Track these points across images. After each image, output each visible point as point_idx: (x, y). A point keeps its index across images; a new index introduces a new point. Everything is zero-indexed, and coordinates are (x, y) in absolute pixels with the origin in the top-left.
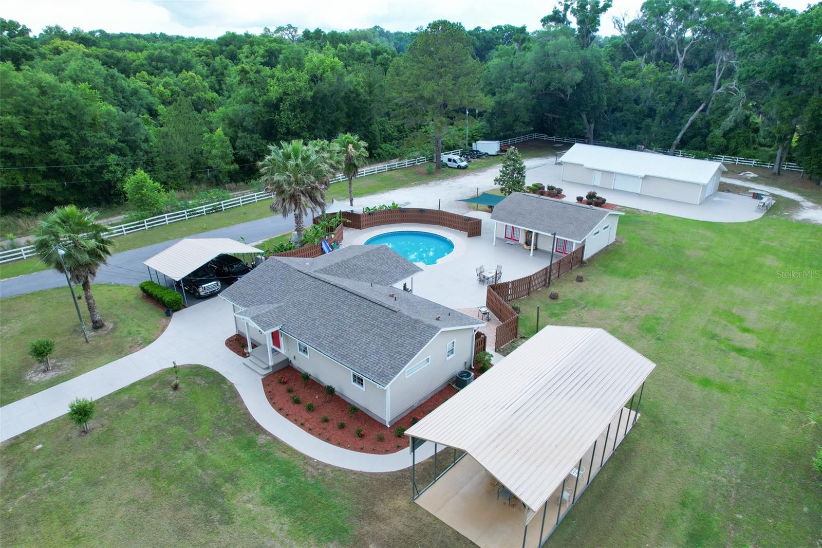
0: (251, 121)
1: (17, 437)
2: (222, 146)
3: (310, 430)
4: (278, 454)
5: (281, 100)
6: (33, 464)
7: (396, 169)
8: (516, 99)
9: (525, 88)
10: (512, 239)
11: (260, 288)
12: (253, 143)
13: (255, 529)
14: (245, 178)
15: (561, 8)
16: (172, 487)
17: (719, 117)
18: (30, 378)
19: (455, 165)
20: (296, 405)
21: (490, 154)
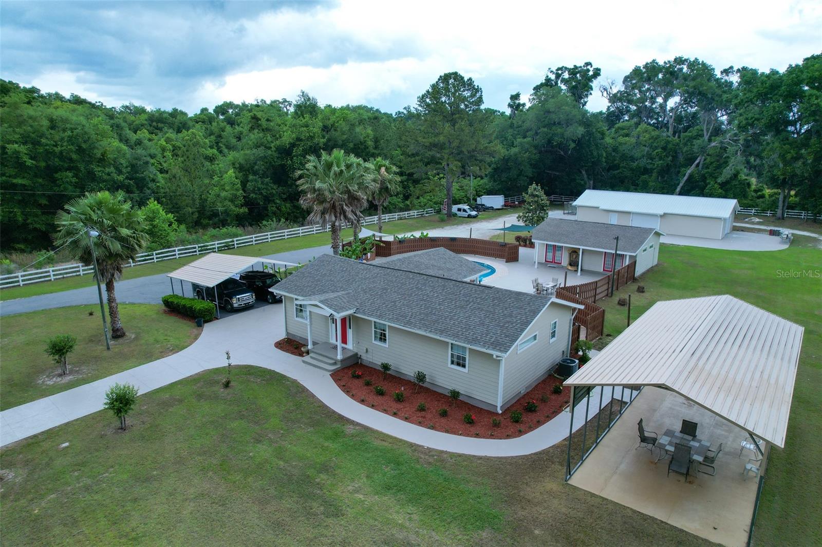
0: (263, 165)
1: (35, 436)
2: (232, 189)
3: (406, 419)
4: (377, 443)
5: (293, 145)
6: (59, 463)
7: (406, 219)
8: (520, 153)
9: (528, 143)
10: (553, 262)
11: (318, 280)
12: (265, 186)
13: (376, 520)
14: (253, 223)
15: (553, 77)
16: (250, 479)
17: (715, 170)
18: (43, 382)
19: (466, 214)
20: (380, 397)
21: (495, 207)
